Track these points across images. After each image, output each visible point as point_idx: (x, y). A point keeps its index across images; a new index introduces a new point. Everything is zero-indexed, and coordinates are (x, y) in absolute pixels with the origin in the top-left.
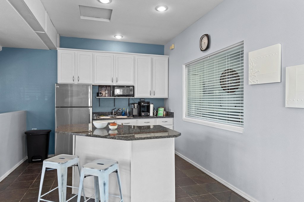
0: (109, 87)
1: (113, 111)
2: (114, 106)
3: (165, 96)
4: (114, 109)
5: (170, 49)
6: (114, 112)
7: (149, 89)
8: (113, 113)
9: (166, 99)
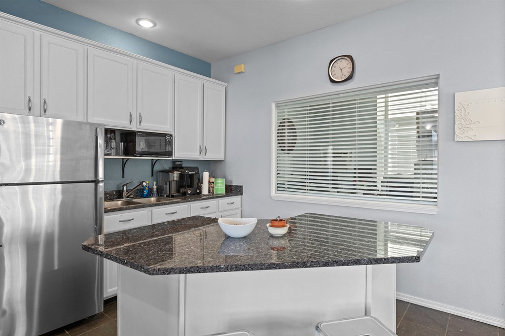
0: (113, 134)
1: (125, 189)
2: (123, 177)
3: (219, 156)
4: (126, 185)
5: (236, 71)
6: (127, 191)
7: (198, 143)
8: (125, 193)
9: (220, 161)
